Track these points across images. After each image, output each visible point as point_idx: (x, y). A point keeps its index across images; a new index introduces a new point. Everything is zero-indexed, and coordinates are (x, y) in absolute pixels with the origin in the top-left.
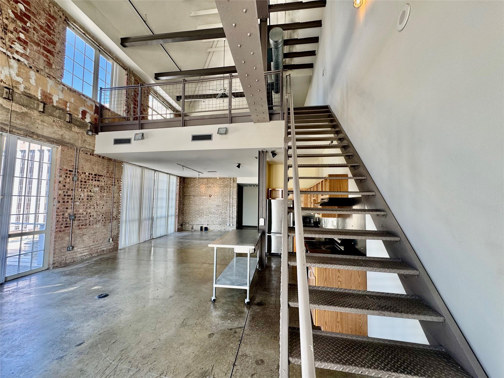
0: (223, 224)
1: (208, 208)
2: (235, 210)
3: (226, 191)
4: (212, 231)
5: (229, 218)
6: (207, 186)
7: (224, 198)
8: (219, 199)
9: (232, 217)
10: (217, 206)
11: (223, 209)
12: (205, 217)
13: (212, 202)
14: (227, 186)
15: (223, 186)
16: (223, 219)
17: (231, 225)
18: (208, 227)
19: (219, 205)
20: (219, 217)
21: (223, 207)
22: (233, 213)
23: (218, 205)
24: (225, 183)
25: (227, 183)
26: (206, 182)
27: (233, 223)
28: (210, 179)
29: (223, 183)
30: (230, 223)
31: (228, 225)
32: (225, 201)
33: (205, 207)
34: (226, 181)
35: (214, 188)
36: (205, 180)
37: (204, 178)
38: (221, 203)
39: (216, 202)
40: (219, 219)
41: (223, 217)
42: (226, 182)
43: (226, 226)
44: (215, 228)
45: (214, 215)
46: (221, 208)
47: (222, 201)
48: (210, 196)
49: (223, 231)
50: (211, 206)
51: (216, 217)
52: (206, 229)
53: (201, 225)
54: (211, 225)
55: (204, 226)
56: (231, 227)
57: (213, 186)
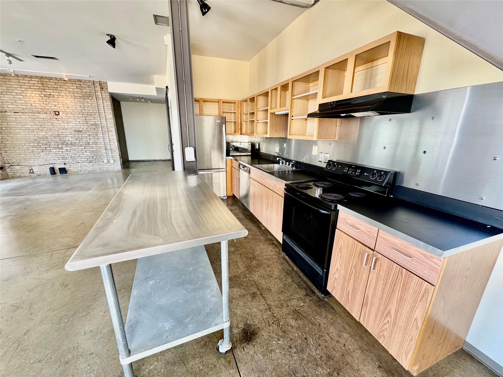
0: (95, 161)
1: (58, 136)
2: (113, 137)
3: (89, 105)
4: (76, 173)
5: (104, 151)
6: (43, 93)
7: (88, 118)
8: (79, 120)
9: (111, 150)
10: (75, 131)
11: (91, 137)
12: (55, 151)
13: (63, 124)
14: (89, 96)
15: (81, 95)
16: (95, 153)
17: (112, 161)
18: (67, 167)
19: (81, 129)
20: (86, 150)
21: (90, 133)
22: (111, 143)
23: (77, 129)
24: (85, 91)
25: (88, 91)
26: (40, 85)
27: (115, 159)
28: (46, 80)
29: (80, 90)
30: (109, 159)
31: (105, 161)
32: (91, 123)
33: (50, 133)
34: (84, 86)
35: (62, 99)
36: (35, 81)
37: (31, 77)
38: (84, 127)
39: (71, 124)
40: (86, 153)
41: (93, 150)
42: (87, 88)
43: (102, 163)
44: (80, 168)
45: (74, 148)
46: (87, 135)
47: (84, 122)
48: (57, 113)
49: (97, 171)
50: (63, 131)
51: (78, 150)
52: (63, 171)
53: (51, 166)
54: (72, 164)
55: (57, 167)
56: (112, 164)
57: (58, 94)
